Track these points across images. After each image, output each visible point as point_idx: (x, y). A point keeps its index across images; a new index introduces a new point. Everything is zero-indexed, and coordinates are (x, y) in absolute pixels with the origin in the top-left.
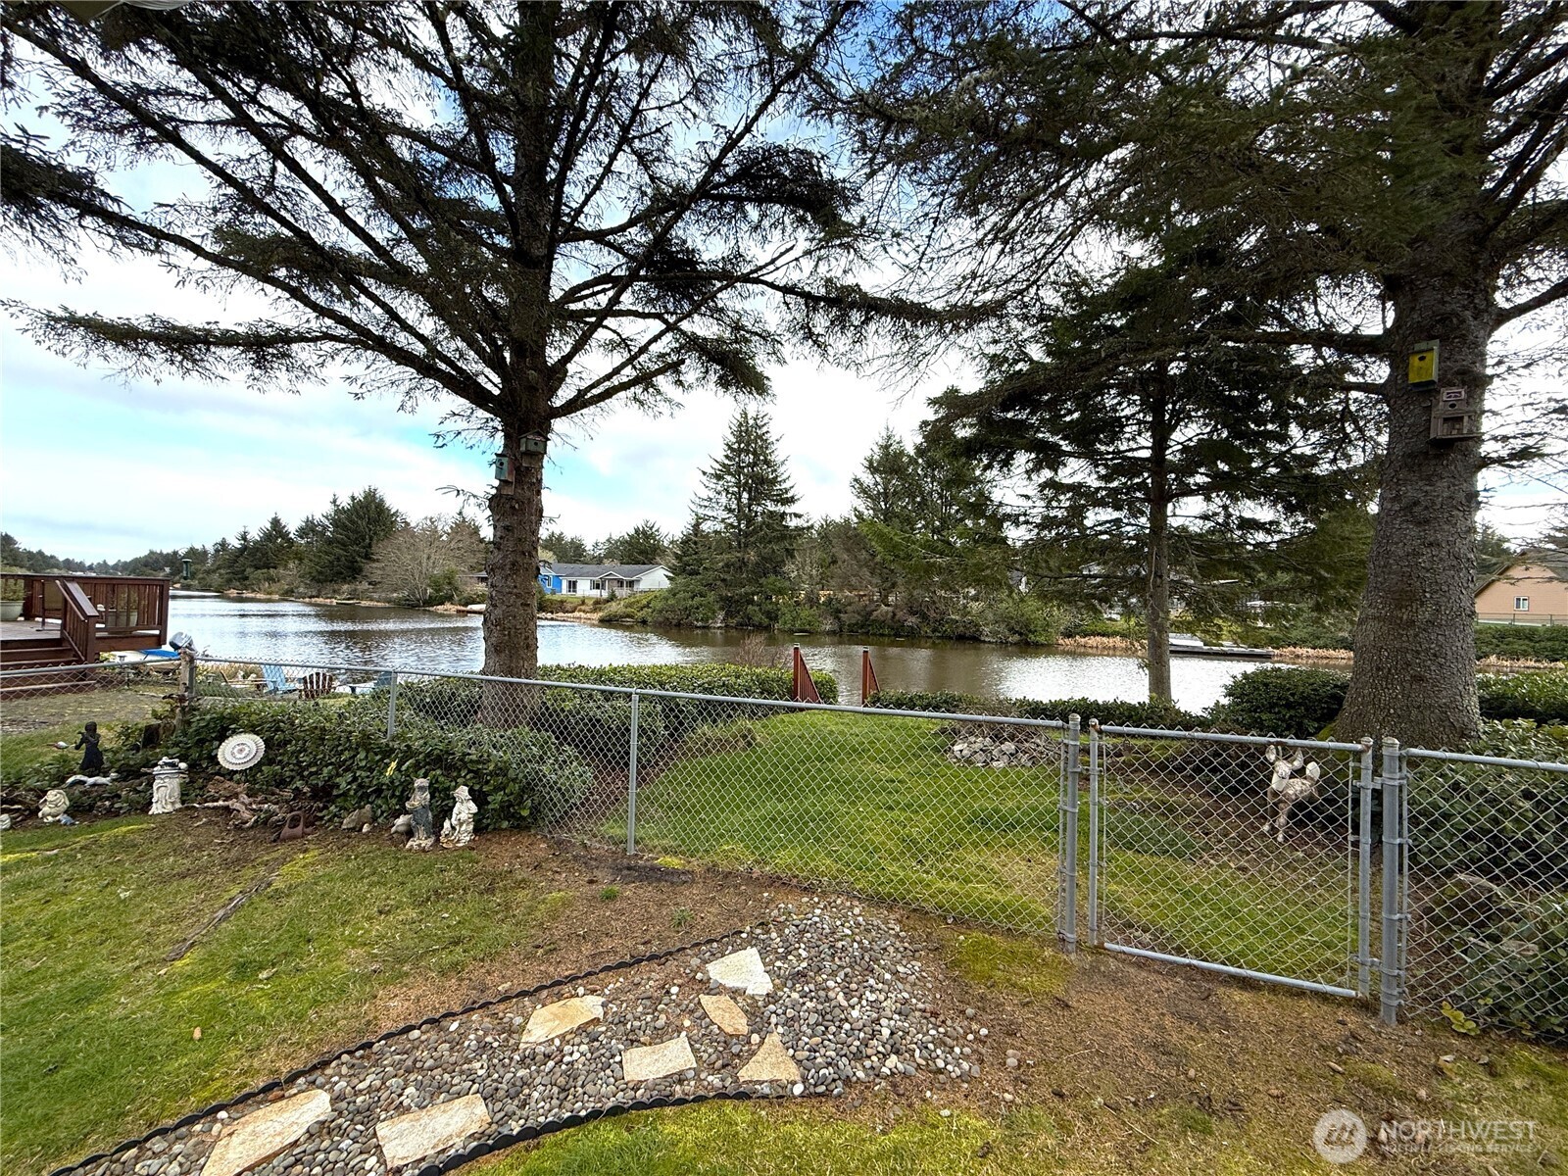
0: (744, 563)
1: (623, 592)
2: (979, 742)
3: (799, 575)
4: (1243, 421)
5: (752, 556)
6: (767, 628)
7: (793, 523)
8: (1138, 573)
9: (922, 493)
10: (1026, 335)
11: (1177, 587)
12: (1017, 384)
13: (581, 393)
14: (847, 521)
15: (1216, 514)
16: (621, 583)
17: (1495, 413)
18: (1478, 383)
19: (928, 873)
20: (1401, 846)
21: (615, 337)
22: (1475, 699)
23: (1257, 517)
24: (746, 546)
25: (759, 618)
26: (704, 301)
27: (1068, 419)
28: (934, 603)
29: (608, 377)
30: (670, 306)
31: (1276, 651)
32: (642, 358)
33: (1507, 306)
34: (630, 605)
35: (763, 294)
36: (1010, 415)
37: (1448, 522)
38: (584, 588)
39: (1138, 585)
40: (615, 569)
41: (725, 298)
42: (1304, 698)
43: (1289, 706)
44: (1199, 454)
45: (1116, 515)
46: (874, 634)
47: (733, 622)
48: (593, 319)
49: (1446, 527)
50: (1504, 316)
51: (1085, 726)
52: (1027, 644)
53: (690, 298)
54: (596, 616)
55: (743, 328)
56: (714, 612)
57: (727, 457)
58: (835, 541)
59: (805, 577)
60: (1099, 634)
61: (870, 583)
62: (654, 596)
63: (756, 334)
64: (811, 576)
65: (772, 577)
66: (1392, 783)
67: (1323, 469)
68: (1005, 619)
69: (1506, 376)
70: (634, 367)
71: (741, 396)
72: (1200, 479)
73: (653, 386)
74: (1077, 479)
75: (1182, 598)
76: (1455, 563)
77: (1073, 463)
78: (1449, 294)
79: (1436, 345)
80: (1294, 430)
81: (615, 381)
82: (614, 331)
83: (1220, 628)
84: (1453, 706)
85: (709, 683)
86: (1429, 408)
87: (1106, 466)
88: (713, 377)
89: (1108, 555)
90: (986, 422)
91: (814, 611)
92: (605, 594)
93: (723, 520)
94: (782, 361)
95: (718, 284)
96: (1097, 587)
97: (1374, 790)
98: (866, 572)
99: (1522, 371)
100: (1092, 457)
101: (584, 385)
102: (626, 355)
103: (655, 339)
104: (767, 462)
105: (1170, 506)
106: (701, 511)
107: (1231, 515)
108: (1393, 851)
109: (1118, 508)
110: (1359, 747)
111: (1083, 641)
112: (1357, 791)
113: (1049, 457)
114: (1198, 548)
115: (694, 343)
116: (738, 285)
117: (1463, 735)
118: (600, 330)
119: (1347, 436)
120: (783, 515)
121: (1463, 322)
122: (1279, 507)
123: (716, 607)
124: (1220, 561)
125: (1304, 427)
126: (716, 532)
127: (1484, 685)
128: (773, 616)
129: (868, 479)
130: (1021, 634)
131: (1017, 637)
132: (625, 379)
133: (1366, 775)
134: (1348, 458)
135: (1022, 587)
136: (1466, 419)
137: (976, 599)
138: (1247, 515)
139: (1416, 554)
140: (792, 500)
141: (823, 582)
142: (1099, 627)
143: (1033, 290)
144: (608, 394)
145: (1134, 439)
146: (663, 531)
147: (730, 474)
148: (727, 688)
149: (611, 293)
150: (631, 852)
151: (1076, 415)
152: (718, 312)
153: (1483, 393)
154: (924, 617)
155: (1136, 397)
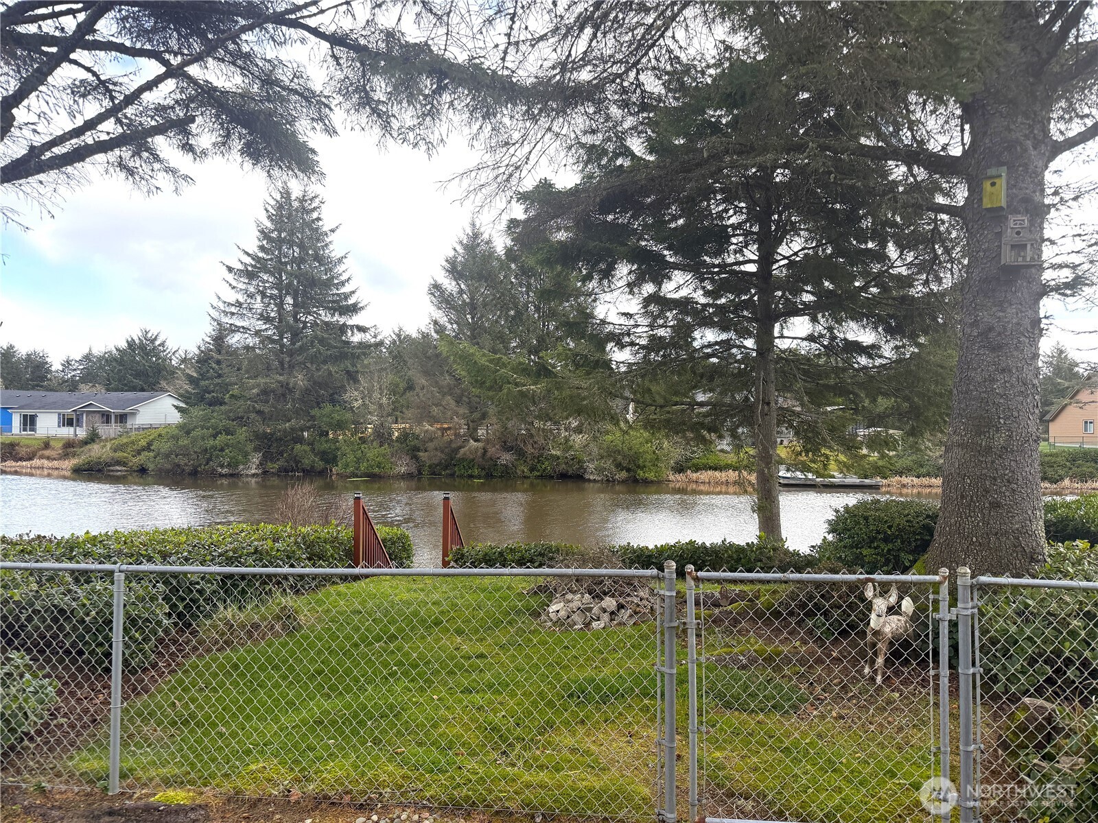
0: (287, 389)
1: (109, 431)
2: (577, 600)
3: (364, 404)
4: (845, 236)
5: (299, 380)
6: (322, 473)
7: (357, 338)
8: (747, 399)
9: (516, 306)
10: (627, 125)
11: (785, 416)
12: (615, 181)
13: (34, 151)
14: (425, 336)
15: (821, 336)
16: (106, 417)
17: (1053, 242)
18: (1039, 213)
19: (513, 765)
20: (974, 675)
21: (89, 77)
22: (1041, 523)
23: (860, 339)
24: (292, 367)
25: (310, 460)
26: (221, 43)
27: (673, 225)
28: (532, 436)
29: (78, 132)
30: (173, 43)
31: (884, 481)
32: (130, 111)
33: (1061, 139)
34: (120, 448)
35: (303, 41)
36: (610, 217)
37: (1017, 348)
38: (48, 425)
39: (746, 413)
40: (99, 398)
41: (251, 41)
42: (899, 530)
43: (886, 540)
44: (803, 271)
45: (724, 336)
46: (461, 476)
47: (273, 467)
48: (54, 50)
49: (1015, 353)
50: (1058, 148)
51: (681, 574)
52: (636, 481)
53: (202, 35)
54: (68, 464)
55: (277, 82)
56: (246, 455)
57: (262, 248)
58: (410, 362)
59: (372, 407)
60: (711, 468)
61: (457, 414)
62: (157, 434)
63: (296, 92)
64: (381, 406)
65: (328, 408)
66: (965, 612)
67: (918, 290)
68: (612, 452)
69: (1059, 206)
70: (119, 121)
71: (276, 172)
72: (808, 298)
73: (148, 150)
74: (683, 293)
75: (791, 426)
76: (1023, 389)
77: (679, 277)
78: (1014, 123)
79: (1003, 171)
80: (892, 251)
81: (88, 138)
82: (88, 69)
83: (827, 457)
84: (1025, 531)
85: (235, 551)
86: (999, 235)
87: (712, 281)
88: (237, 145)
89: (717, 381)
90: (584, 225)
91: (385, 449)
92: (82, 433)
93: (257, 333)
94: (331, 131)
95: (242, 22)
96: (706, 415)
97: (950, 621)
98: (449, 400)
99: (1071, 203)
100: (697, 269)
101: (38, 141)
102: (107, 103)
103: (150, 86)
104: (318, 258)
105: (777, 327)
106: (226, 320)
107: (836, 338)
108: (967, 681)
109: (724, 328)
110: (937, 578)
111: (694, 476)
112: (937, 623)
113: (652, 269)
114: (806, 372)
115: (208, 96)
116: (270, 26)
117: (1033, 560)
118: (64, 65)
119: (936, 257)
120: (343, 328)
121: (1026, 150)
122: (880, 329)
123: (250, 447)
124: (827, 387)
125: (901, 247)
126: (247, 348)
127: (1050, 508)
128: (330, 458)
129: (450, 285)
130: (628, 470)
131: (624, 474)
132: (104, 137)
133: (944, 605)
134: (939, 280)
135: (630, 417)
136: (1029, 247)
137: (579, 430)
138: (851, 337)
139: (993, 380)
140: (354, 309)
141: (396, 411)
142: (711, 460)
143: (632, 74)
144: (80, 155)
145: (741, 251)
146: (171, 345)
147: (267, 271)
148: (259, 555)
149: (81, 17)
150: (116, 789)
151: (681, 222)
152: (242, 60)
153: (1042, 223)
154: (521, 454)
155: (743, 205)
